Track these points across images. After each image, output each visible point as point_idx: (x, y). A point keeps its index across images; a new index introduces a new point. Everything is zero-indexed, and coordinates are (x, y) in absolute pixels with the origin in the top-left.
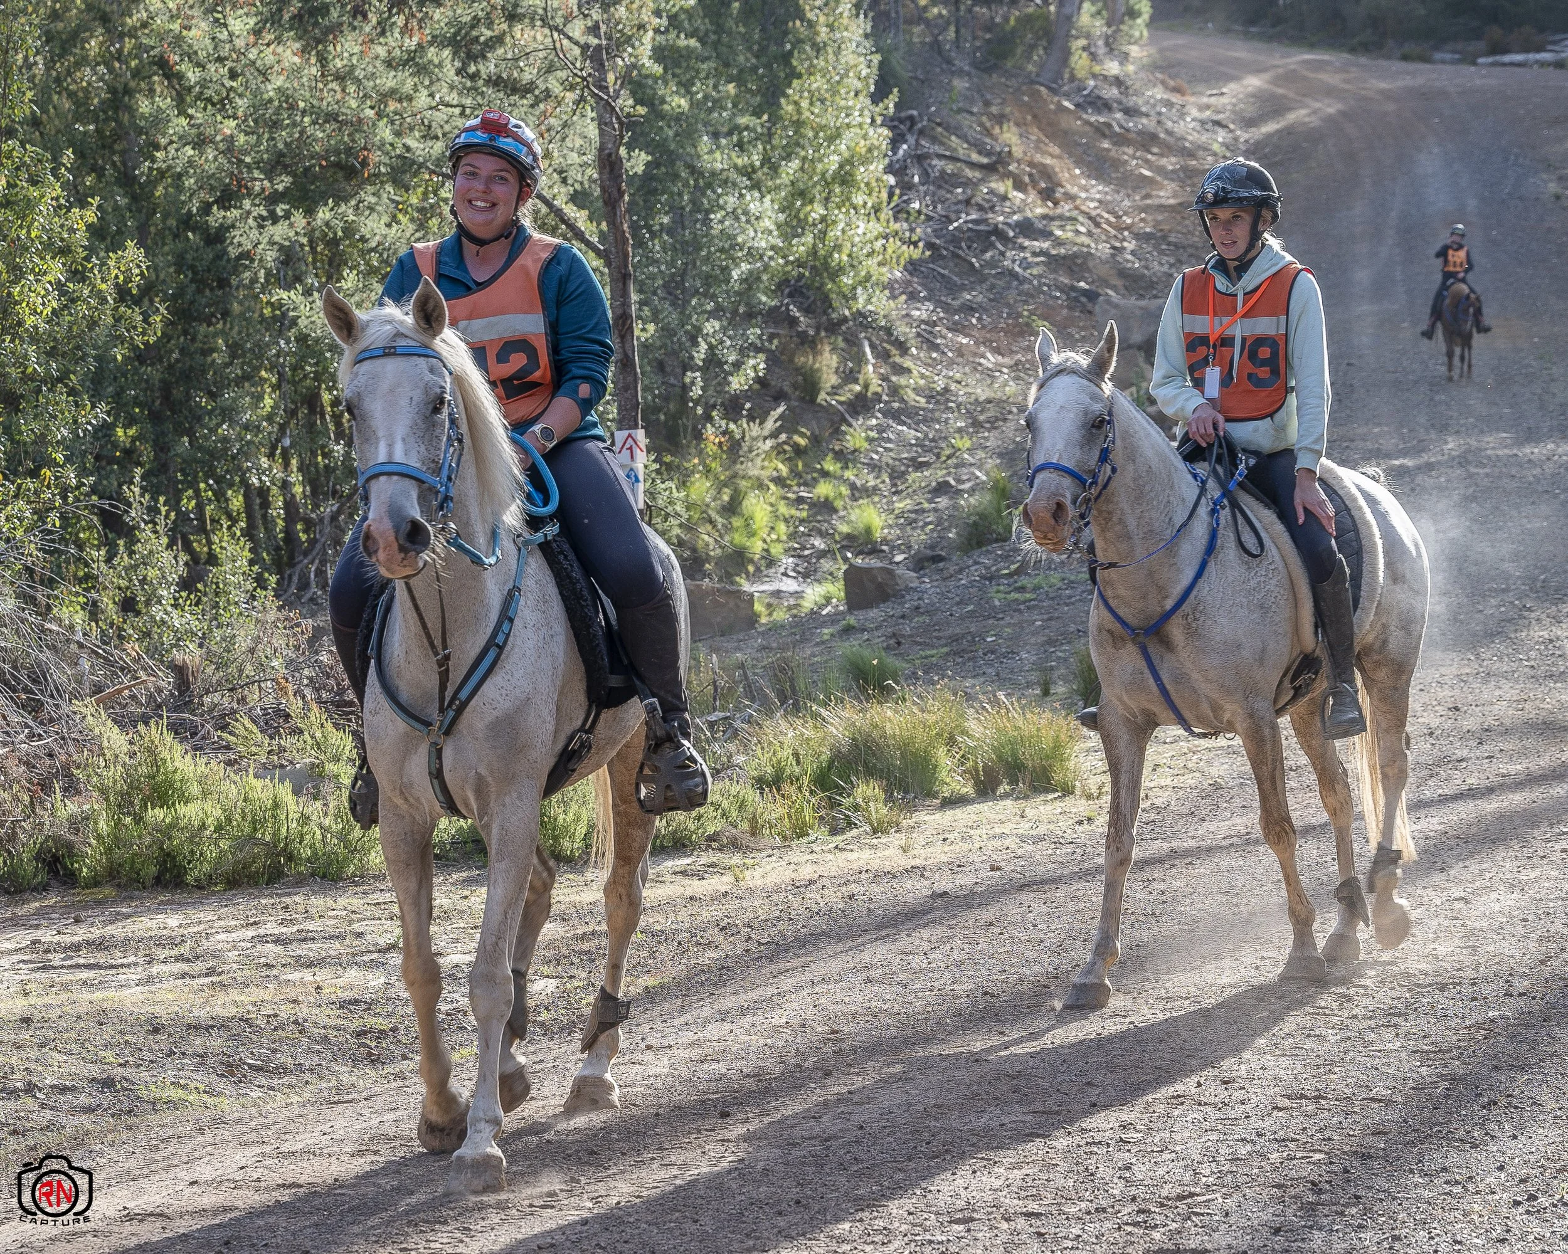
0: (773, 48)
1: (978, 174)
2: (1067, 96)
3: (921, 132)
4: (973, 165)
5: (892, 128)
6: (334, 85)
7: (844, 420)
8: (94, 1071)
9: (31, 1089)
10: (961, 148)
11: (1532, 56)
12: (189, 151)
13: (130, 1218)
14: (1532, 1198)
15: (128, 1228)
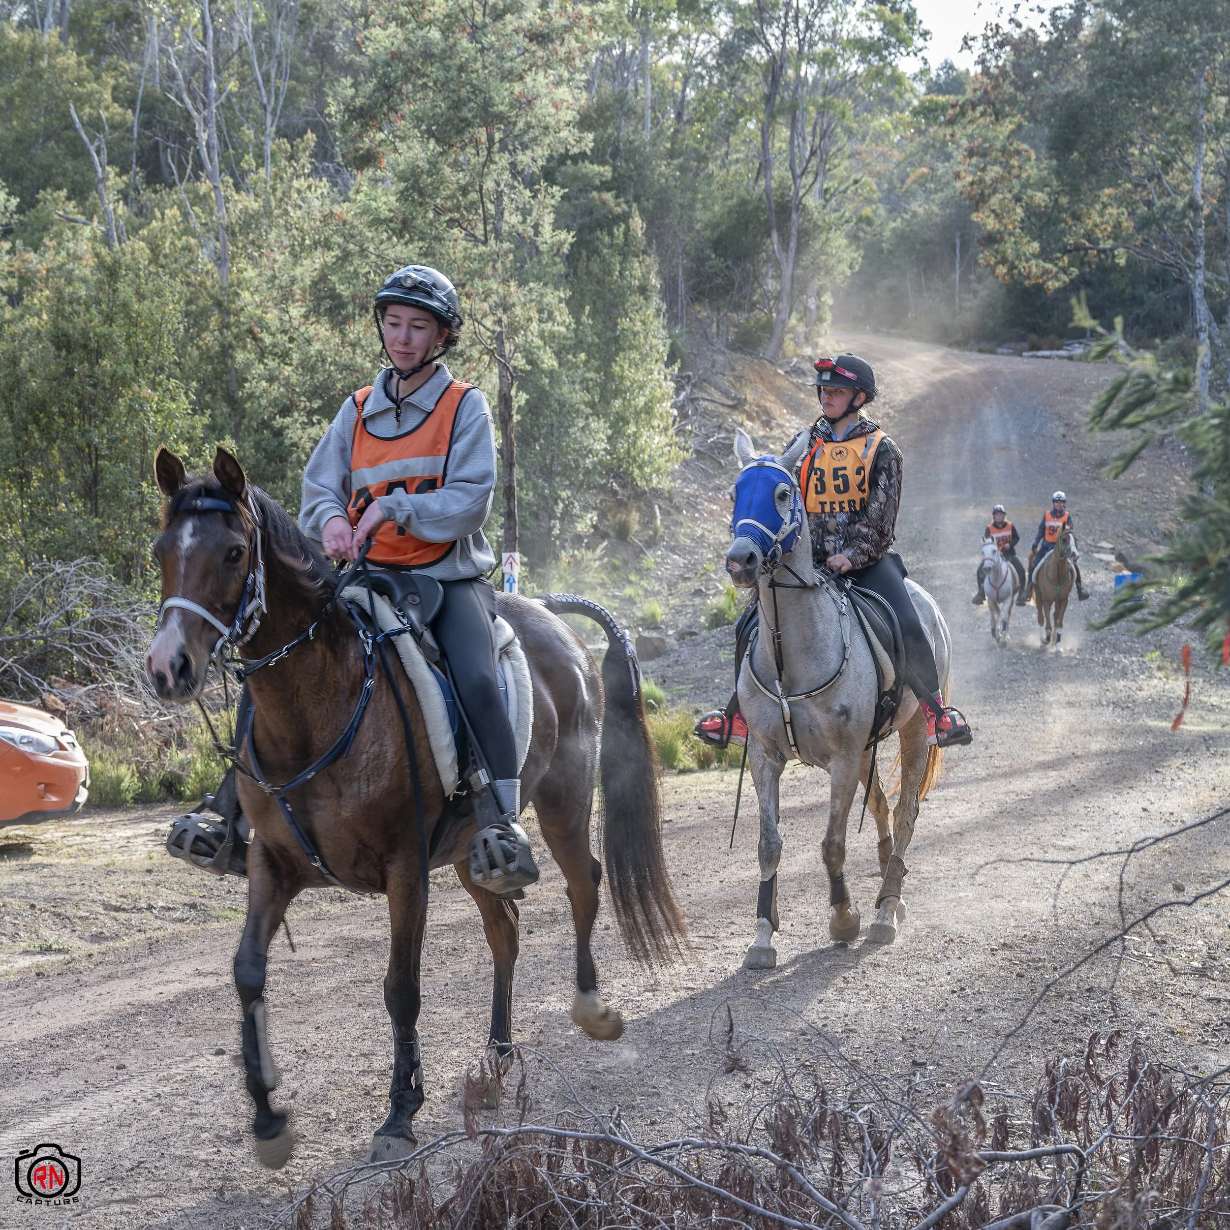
0: (609, 333)
1: (726, 410)
2: (781, 367)
3: (694, 386)
4: (723, 405)
5: (676, 382)
6: (349, 349)
7: (642, 552)
8: (187, 900)
9: (150, 908)
10: (717, 395)
11: (1055, 353)
12: (264, 384)
13: (199, 974)
14: (963, 989)
15: (198, 979)
